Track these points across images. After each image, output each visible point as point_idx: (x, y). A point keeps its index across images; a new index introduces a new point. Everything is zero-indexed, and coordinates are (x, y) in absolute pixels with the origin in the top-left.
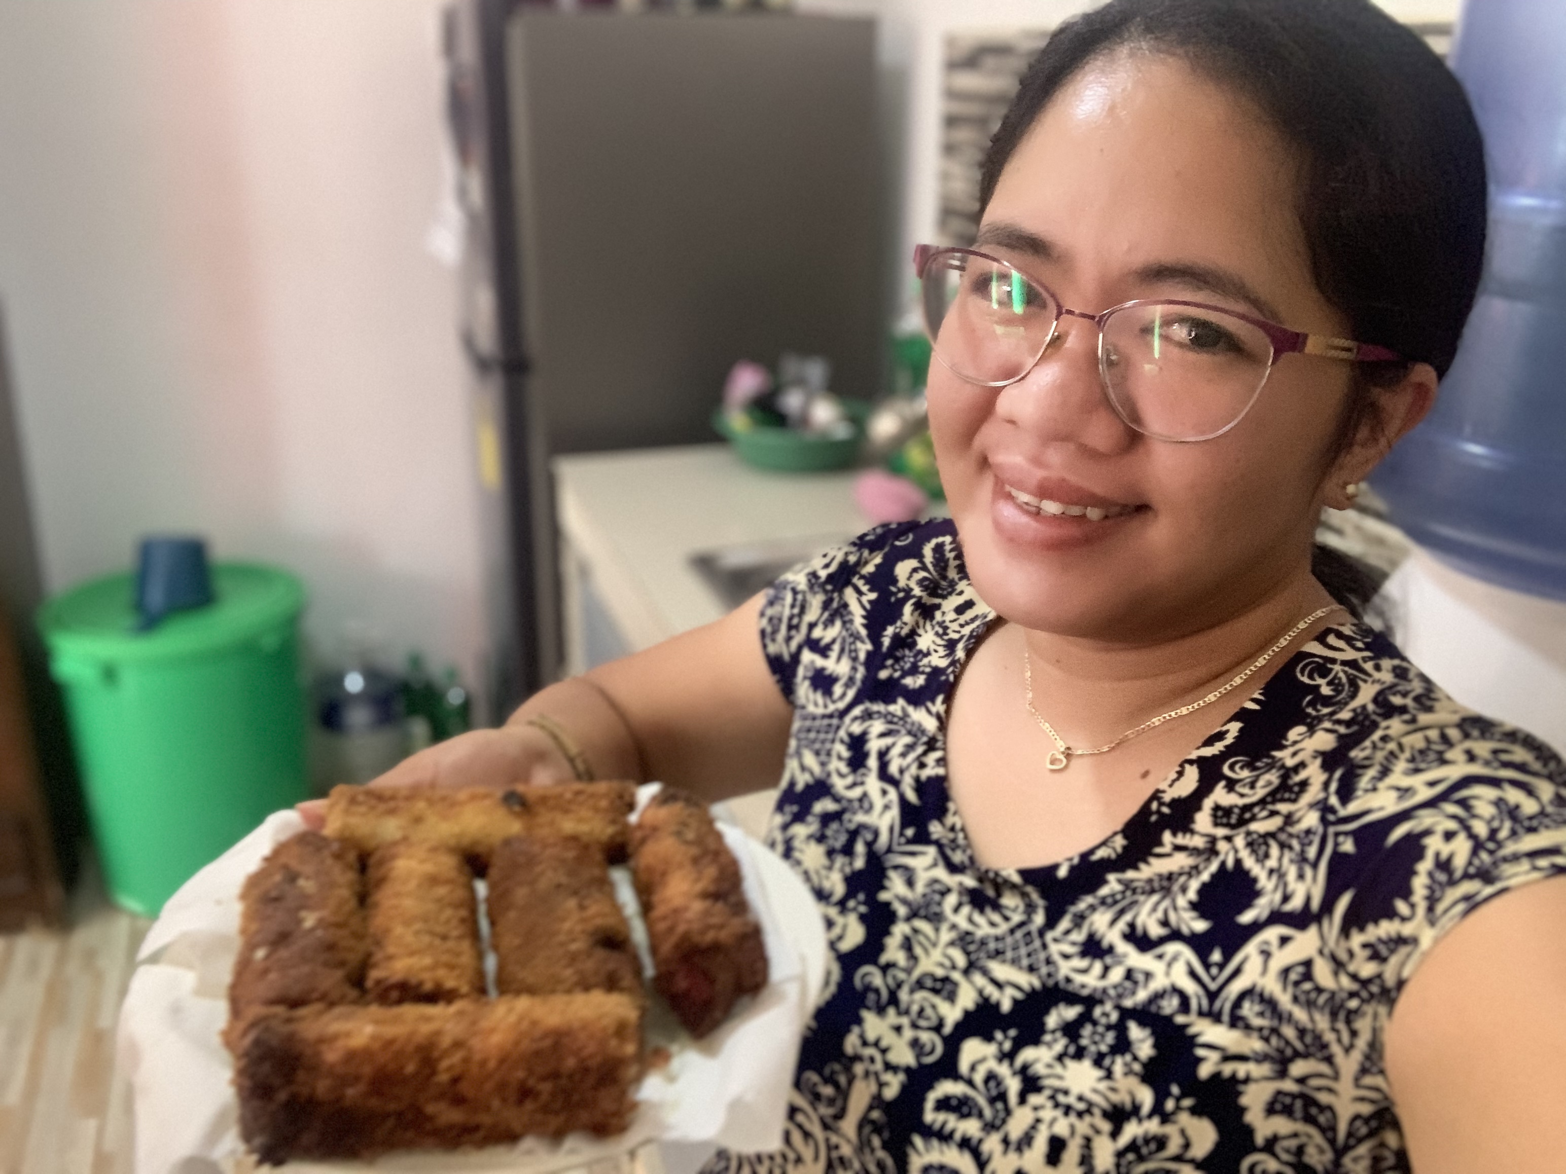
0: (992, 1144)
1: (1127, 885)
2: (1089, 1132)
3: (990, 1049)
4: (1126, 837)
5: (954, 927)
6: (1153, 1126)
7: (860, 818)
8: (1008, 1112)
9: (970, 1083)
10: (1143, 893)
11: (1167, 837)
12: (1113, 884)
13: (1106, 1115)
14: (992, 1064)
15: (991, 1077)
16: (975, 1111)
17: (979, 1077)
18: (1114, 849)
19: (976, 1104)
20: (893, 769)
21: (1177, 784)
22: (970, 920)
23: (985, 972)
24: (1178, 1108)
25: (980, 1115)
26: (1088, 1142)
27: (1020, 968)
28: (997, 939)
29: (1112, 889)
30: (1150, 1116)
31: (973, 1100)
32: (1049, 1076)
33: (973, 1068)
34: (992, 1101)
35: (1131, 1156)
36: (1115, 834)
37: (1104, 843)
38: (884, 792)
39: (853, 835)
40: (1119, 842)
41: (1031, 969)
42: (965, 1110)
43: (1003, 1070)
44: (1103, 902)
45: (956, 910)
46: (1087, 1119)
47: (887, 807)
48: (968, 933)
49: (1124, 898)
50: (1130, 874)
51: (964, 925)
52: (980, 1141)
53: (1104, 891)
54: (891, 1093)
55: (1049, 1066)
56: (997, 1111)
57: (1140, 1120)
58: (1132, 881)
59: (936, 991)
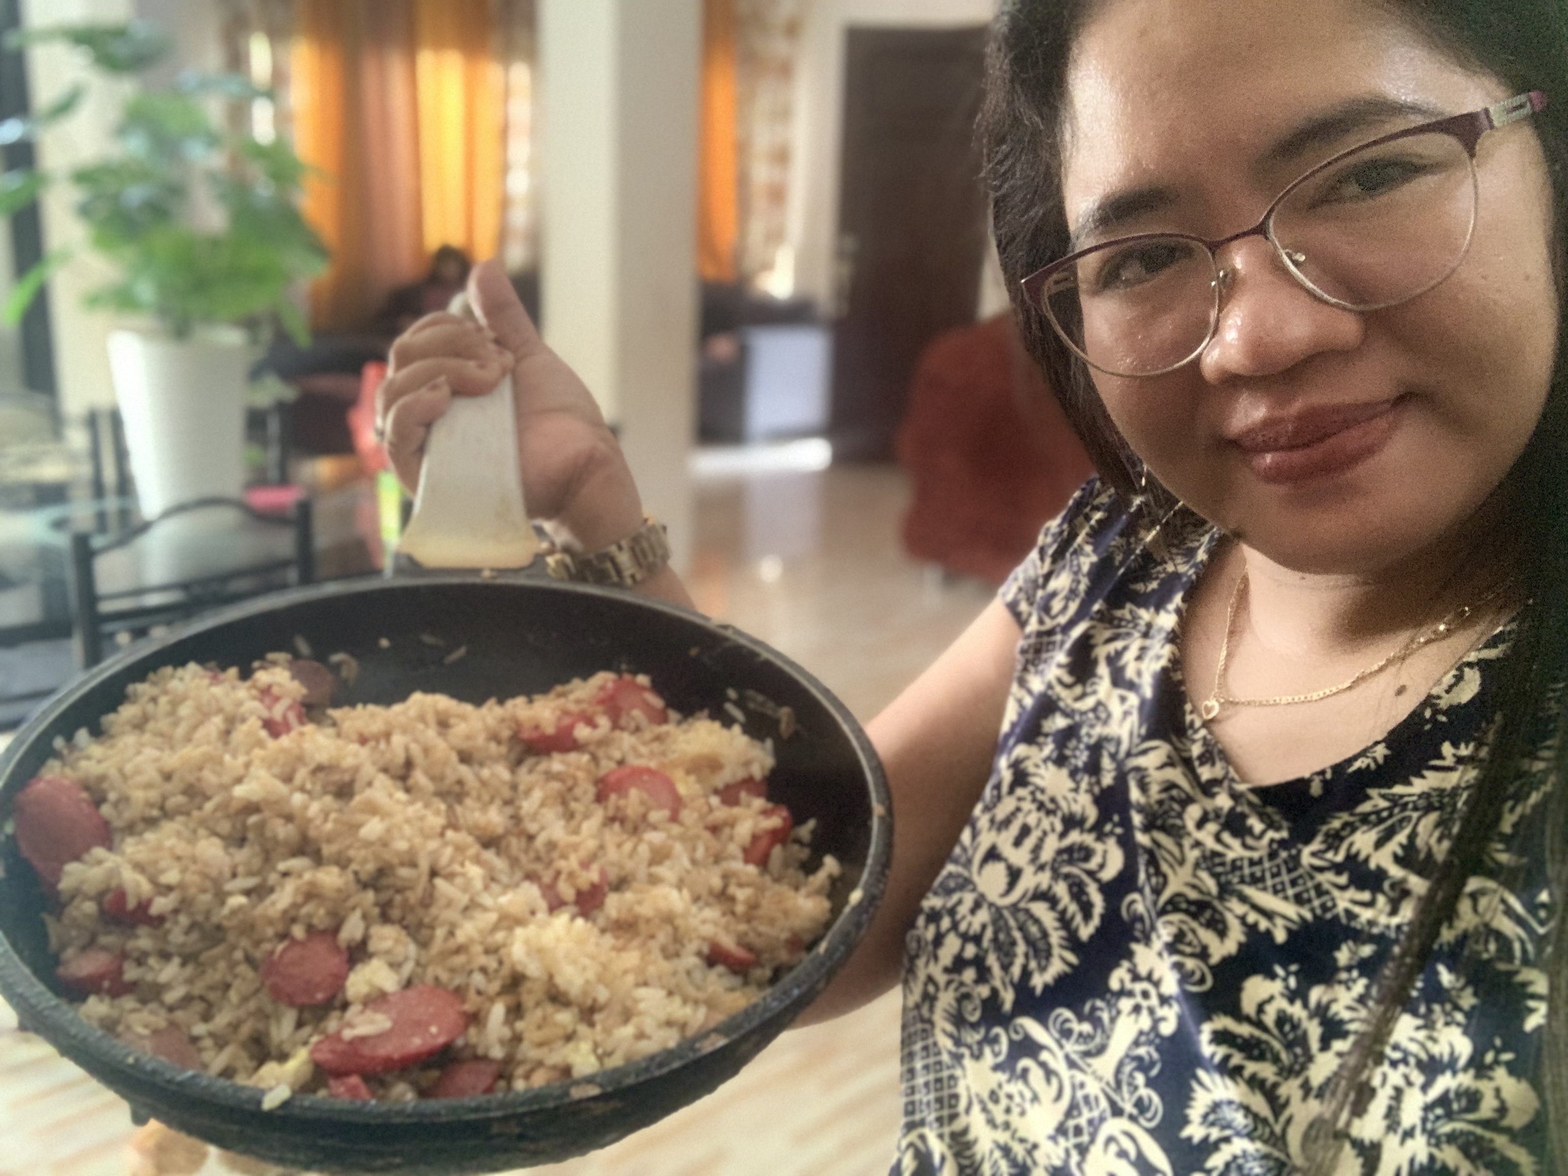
0: (1290, 1089)
1: (1395, 801)
2: (1401, 1082)
3: (1275, 987)
4: (1388, 747)
5: (1197, 844)
6: (1466, 1080)
7: (1098, 731)
8: (1310, 1058)
9: (1259, 1024)
10: (1415, 809)
11: (1447, 749)
12: (1376, 800)
13: (1420, 1065)
14: (1281, 1003)
15: (1282, 1019)
16: (1269, 1055)
17: (1269, 1018)
18: (1375, 759)
19: (1271, 1049)
20: (1130, 673)
21: (1455, 689)
22: (1218, 838)
23: (1243, 899)
24: (1496, 1062)
25: (1276, 1059)
26: (1398, 1093)
27: (1286, 898)
28: (1252, 863)
29: (1375, 806)
30: (1465, 1069)
31: (1267, 1043)
32: (1352, 1021)
33: (1260, 1008)
34: (1289, 1046)
35: (1439, 1111)
36: (1377, 743)
37: (1363, 753)
38: (1123, 699)
39: (1096, 749)
40: (1381, 752)
41: (1299, 900)
42: (1256, 1052)
43: (1296, 1010)
44: (1365, 819)
45: (1200, 825)
46: (1402, 1068)
47: (1126, 714)
48: (1215, 854)
49: (1391, 816)
50: (1398, 789)
51: (1210, 844)
52: (1276, 1085)
53: (1366, 807)
54: (1168, 1028)
55: (1350, 1008)
56: (1296, 1056)
57: (1455, 1073)
58: (1402, 796)
59: (1195, 916)
